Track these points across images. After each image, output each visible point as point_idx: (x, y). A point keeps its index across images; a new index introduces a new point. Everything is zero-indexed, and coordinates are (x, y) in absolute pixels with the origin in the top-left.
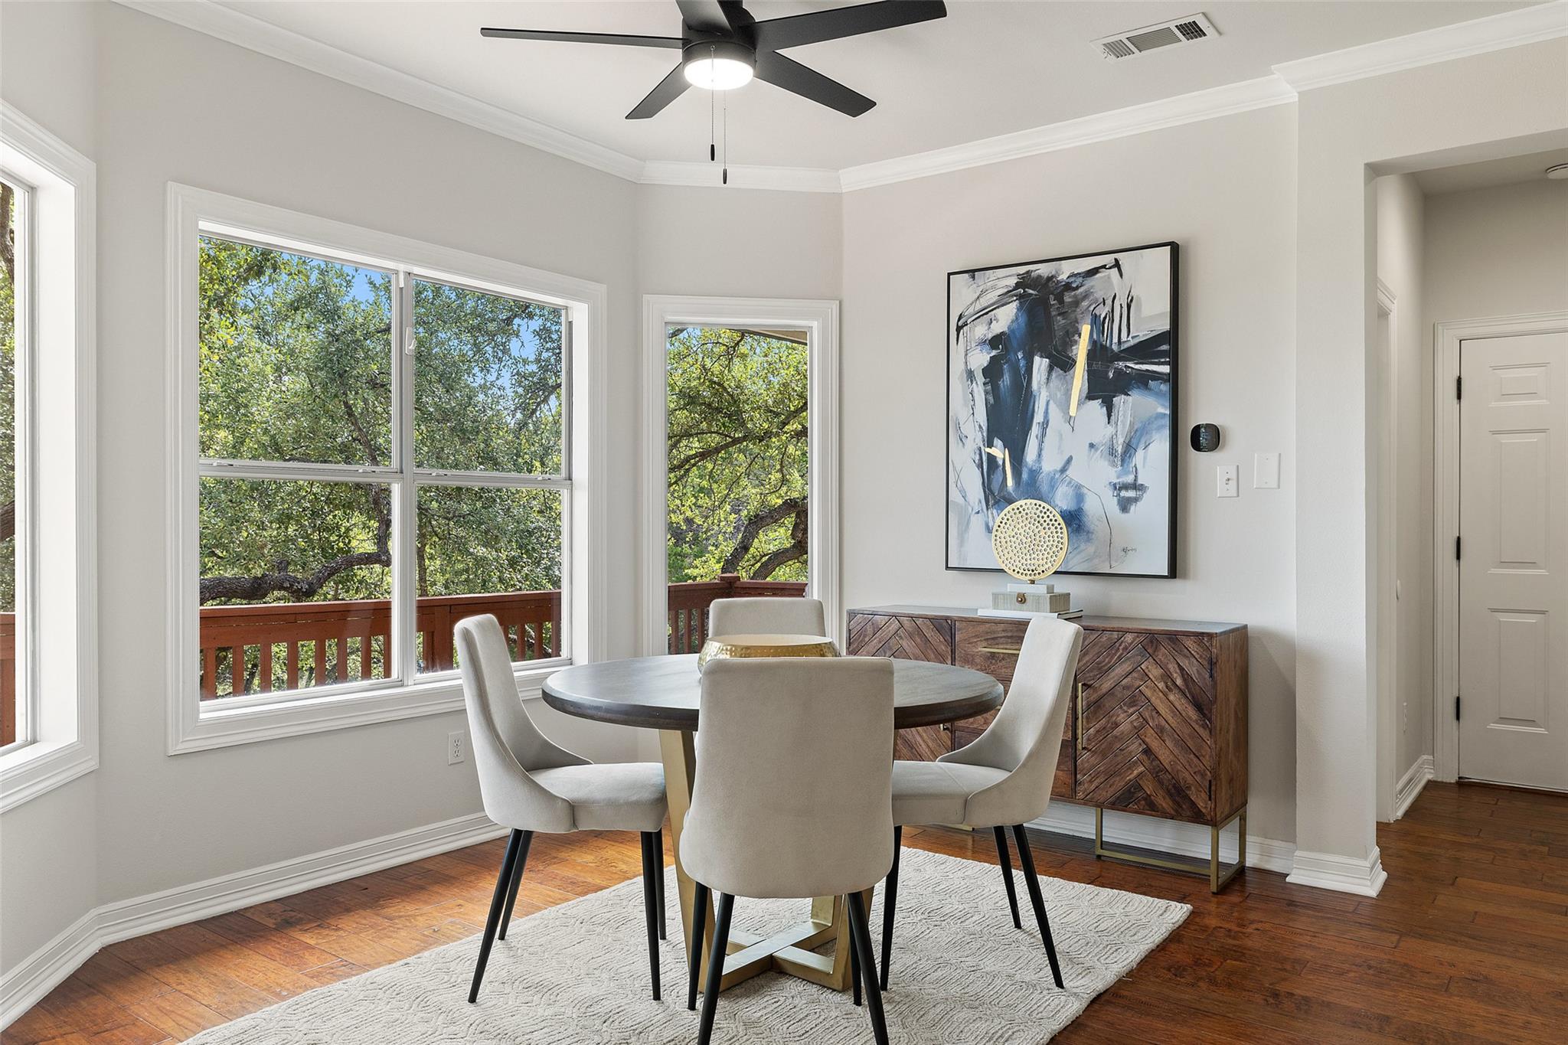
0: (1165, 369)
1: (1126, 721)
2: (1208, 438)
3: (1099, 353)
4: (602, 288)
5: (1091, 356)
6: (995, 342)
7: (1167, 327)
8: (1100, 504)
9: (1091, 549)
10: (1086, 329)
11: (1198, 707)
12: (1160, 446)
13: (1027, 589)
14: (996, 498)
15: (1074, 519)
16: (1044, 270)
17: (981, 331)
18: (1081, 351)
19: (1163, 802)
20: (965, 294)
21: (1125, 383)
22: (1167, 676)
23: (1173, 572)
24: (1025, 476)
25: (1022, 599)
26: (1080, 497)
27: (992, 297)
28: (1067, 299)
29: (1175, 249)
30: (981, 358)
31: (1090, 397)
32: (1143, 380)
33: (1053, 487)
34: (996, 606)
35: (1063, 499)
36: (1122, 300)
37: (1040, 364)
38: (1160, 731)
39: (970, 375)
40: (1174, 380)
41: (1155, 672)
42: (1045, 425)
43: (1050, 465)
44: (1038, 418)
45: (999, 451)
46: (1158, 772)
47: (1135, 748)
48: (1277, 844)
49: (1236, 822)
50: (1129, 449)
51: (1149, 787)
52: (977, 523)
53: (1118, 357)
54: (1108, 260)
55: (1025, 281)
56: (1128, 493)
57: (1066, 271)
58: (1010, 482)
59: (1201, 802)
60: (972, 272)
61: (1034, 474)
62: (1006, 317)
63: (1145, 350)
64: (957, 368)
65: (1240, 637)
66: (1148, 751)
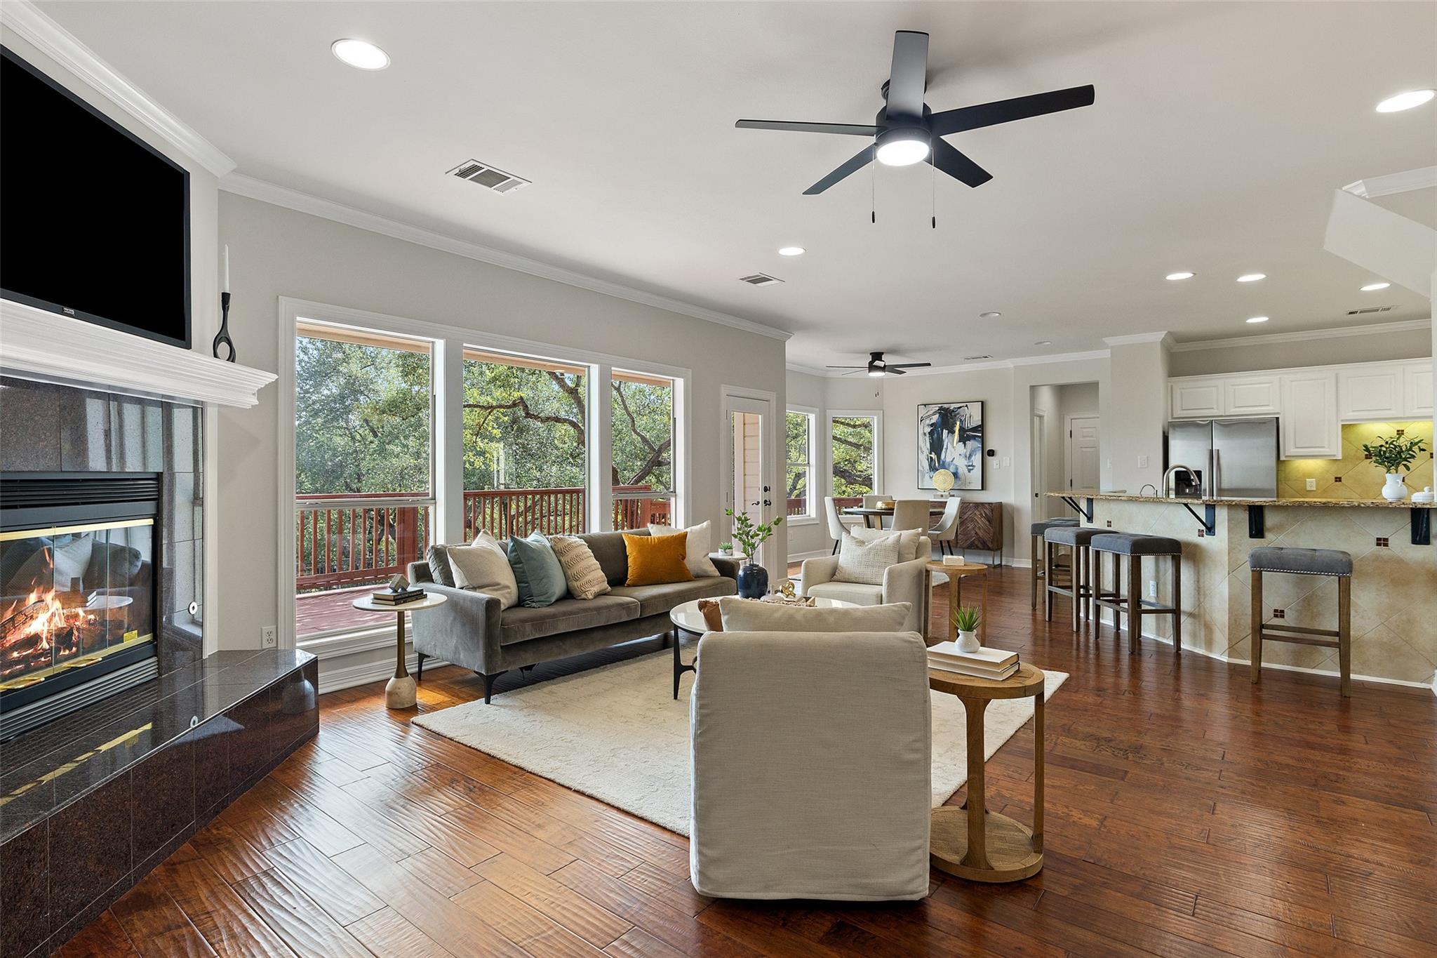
0: (980, 435)
1: (971, 526)
2: (991, 453)
3: (961, 429)
4: (817, 409)
5: (959, 430)
6: (932, 425)
7: (980, 423)
8: (962, 470)
9: (960, 482)
10: (958, 423)
11: (989, 521)
12: (979, 455)
13: (943, 493)
14: (933, 469)
15: (955, 475)
16: (946, 406)
17: (928, 422)
18: (957, 429)
19: (980, 545)
20: (923, 411)
21: (969, 438)
22: (981, 514)
23: (983, 489)
24: (941, 462)
25: (942, 496)
26: (957, 469)
27: (931, 412)
28: (953, 414)
29: (982, 403)
30: (928, 430)
31: (960, 441)
32: (974, 437)
33: (949, 466)
34: (935, 498)
35: (952, 469)
36: (968, 415)
37: (945, 432)
38: (979, 528)
39: (925, 434)
40: (982, 438)
41: (978, 513)
42: (947, 448)
43: (948, 460)
44: (945, 447)
45: (933, 455)
46: (979, 538)
47: (973, 532)
48: (1010, 559)
49: (999, 552)
50: (970, 456)
51: (976, 543)
52: (927, 476)
53: (968, 431)
54: (964, 404)
55: (941, 409)
56: (970, 468)
57: (952, 407)
58: (937, 464)
59: (990, 545)
60: (925, 405)
61: (944, 462)
62: (935, 418)
63: (974, 429)
64: (921, 432)
65: (1000, 506)
66: (976, 533)
